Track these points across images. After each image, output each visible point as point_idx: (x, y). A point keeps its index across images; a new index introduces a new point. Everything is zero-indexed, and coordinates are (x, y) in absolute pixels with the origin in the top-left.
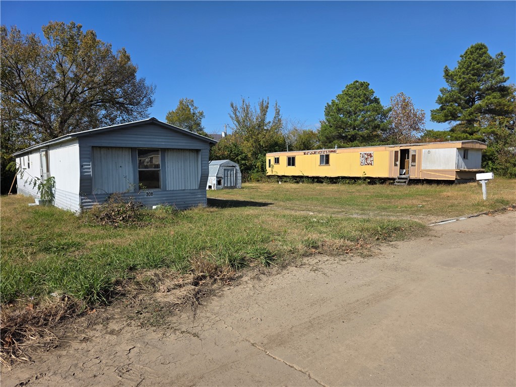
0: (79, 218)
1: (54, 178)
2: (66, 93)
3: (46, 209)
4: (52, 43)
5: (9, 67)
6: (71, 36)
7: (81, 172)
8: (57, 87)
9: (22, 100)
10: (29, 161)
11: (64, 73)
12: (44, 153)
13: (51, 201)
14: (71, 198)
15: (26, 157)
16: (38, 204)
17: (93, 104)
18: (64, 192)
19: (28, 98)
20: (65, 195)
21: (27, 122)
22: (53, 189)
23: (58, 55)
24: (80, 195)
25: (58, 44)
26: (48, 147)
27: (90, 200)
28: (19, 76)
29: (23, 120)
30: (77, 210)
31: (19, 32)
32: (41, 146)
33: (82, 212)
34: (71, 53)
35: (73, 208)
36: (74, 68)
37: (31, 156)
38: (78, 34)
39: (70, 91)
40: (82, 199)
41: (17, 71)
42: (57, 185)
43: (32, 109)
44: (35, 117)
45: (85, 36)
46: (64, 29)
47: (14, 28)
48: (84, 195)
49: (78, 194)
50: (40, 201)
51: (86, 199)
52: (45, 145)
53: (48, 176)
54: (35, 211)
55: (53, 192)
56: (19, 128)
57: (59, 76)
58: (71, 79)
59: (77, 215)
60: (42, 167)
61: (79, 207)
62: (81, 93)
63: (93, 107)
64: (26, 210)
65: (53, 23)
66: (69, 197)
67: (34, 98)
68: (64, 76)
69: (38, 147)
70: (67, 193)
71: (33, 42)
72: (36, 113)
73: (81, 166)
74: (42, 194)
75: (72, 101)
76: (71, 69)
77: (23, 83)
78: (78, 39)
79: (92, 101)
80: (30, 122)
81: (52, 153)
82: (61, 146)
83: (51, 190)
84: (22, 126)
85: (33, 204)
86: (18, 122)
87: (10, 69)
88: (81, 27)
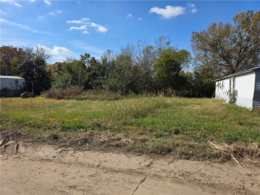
0: (252, 112)
1: (237, 91)
2: (242, 47)
3: (232, 106)
4: (237, 24)
5: (216, 41)
6: (247, 17)
7: (255, 88)
8: (237, 46)
9: (220, 55)
10: (223, 83)
11: (241, 38)
12: (233, 79)
13: (234, 102)
14: (247, 101)
15: (222, 81)
16: (228, 103)
17: (256, 51)
18: (242, 98)
19: (223, 54)
20: (243, 99)
21: (221, 65)
22: (236, 96)
23: (239, 29)
24: (253, 100)
25: (240, 24)
26: (235, 76)
27: (259, 103)
28: (220, 44)
29: (220, 64)
30: (251, 107)
31: (222, 23)
32: (232, 76)
33: (254, 109)
34: (246, 27)
35: (247, 106)
36: (247, 34)
37: (224, 81)
38: (251, 15)
39: (243, 46)
40: (254, 102)
41: (219, 42)
42: (238, 95)
43: (224, 59)
44: (225, 62)
45: (255, 15)
46: (244, 15)
47: (220, 22)
48: (256, 100)
49: (252, 99)
50: (229, 102)
51: (257, 102)
52: (234, 75)
53: (233, 90)
54: (227, 106)
55: (236, 98)
56: (218, 68)
57: (238, 40)
58: (245, 40)
59: (251, 110)
60: (230, 85)
61: (252, 106)
62: (250, 46)
63: (256, 53)
64: (223, 105)
65: (238, 13)
66: (246, 101)
67: (225, 53)
68: (241, 39)
69: (230, 76)
70: (244, 99)
71: (228, 27)
72: (226, 60)
73: (256, 85)
74: (230, 99)
75: (244, 51)
76: (245, 35)
77: (221, 47)
78: (251, 18)
79: (255, 50)
80: (223, 65)
81: (237, 79)
82: (243, 75)
83: (235, 97)
84: (219, 67)
85: (226, 103)
86: (217, 65)
87: (216, 42)
88: (253, 11)
